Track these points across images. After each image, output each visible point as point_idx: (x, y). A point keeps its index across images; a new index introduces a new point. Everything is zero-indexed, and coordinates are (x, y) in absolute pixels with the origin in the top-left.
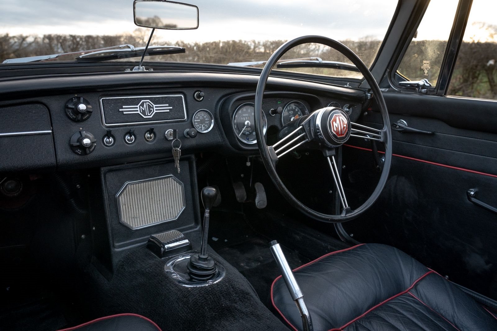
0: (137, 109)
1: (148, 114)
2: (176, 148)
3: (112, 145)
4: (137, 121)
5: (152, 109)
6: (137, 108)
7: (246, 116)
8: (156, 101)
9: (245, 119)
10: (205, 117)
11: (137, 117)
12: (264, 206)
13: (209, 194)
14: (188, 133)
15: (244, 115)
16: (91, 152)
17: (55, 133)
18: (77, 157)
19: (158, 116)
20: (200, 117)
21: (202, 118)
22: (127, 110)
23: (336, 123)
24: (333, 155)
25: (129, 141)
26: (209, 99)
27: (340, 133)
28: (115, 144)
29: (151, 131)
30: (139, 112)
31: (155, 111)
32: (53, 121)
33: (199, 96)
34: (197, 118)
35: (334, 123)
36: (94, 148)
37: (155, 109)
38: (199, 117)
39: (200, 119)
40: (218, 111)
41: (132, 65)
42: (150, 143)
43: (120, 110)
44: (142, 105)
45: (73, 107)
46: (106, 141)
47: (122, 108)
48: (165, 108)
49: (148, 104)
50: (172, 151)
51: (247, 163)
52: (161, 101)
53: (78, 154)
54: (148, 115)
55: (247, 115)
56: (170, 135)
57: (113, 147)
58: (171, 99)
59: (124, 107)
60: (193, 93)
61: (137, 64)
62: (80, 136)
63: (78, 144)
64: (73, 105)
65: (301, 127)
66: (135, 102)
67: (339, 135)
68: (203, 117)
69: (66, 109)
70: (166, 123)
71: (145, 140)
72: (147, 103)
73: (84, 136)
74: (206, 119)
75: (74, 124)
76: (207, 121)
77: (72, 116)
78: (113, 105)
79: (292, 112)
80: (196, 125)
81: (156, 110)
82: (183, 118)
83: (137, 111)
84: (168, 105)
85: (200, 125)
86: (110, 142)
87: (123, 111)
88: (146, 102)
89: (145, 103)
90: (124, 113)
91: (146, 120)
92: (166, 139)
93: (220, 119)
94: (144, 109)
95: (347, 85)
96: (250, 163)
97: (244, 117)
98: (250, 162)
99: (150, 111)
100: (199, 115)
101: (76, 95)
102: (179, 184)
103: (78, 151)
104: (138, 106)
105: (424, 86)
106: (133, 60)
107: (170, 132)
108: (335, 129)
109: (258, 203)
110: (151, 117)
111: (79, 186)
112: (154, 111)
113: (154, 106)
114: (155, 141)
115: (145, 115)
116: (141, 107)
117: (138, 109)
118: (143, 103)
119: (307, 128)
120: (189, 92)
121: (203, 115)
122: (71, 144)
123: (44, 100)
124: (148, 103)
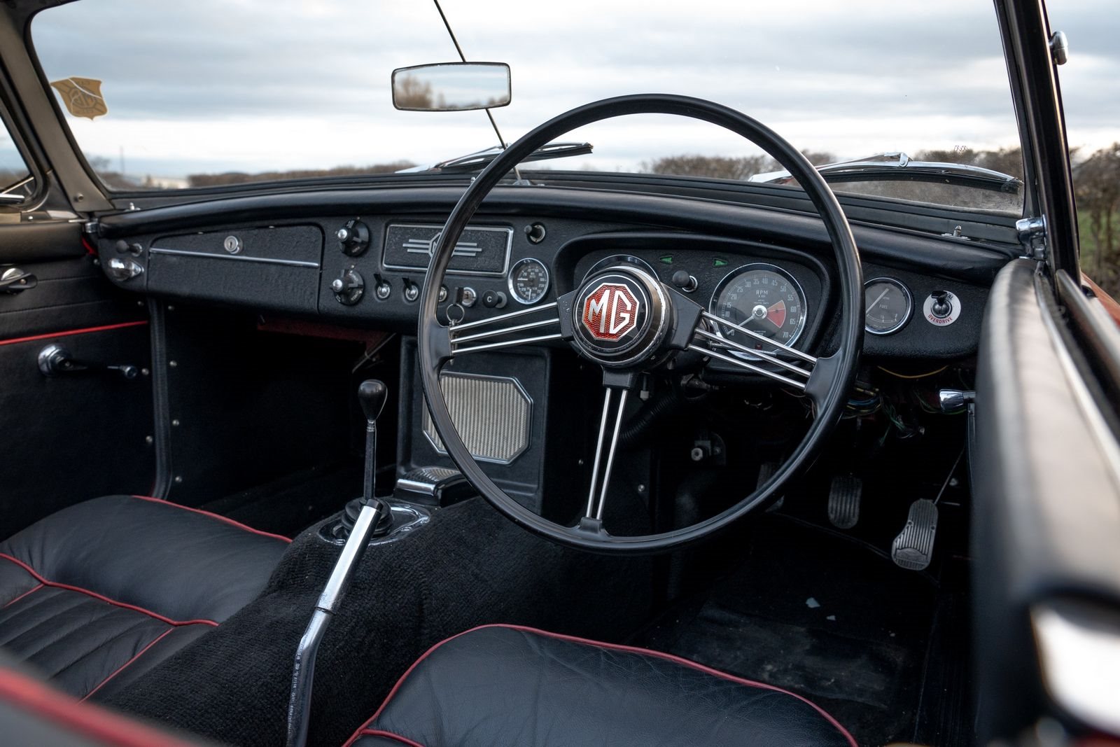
0: (427, 247)
3: (388, 299)
6: (428, 244)
10: (540, 275)
14: (497, 301)
16: (354, 303)
17: (323, 268)
19: (456, 262)
20: (532, 274)
21: (534, 277)
22: (413, 245)
23: (597, 303)
24: (625, 388)
25: (411, 297)
27: (601, 331)
28: (391, 298)
30: (429, 252)
33: (534, 232)
34: (526, 274)
35: (593, 302)
36: (361, 298)
37: (454, 248)
38: (529, 274)
39: (531, 277)
43: (404, 245)
44: (437, 240)
46: (379, 290)
47: (408, 242)
48: (472, 249)
51: (642, 392)
52: (469, 236)
56: (466, 297)
57: (387, 302)
58: (487, 235)
59: (410, 241)
65: (555, 304)
66: (427, 235)
67: (600, 335)
68: (537, 274)
78: (399, 236)
79: (766, 292)
81: (455, 251)
82: (499, 271)
83: (427, 249)
84: (475, 244)
85: (528, 288)
86: (385, 293)
87: (407, 247)
90: (408, 250)
95: (952, 233)
98: (647, 390)
100: (529, 270)
101: (359, 217)
102: (525, 399)
104: (431, 242)
107: (466, 292)
108: (590, 318)
109: (898, 551)
116: (435, 243)
117: (430, 247)
118: (439, 237)
119: (563, 310)
120: (524, 224)
121: (537, 271)
123: (321, 220)
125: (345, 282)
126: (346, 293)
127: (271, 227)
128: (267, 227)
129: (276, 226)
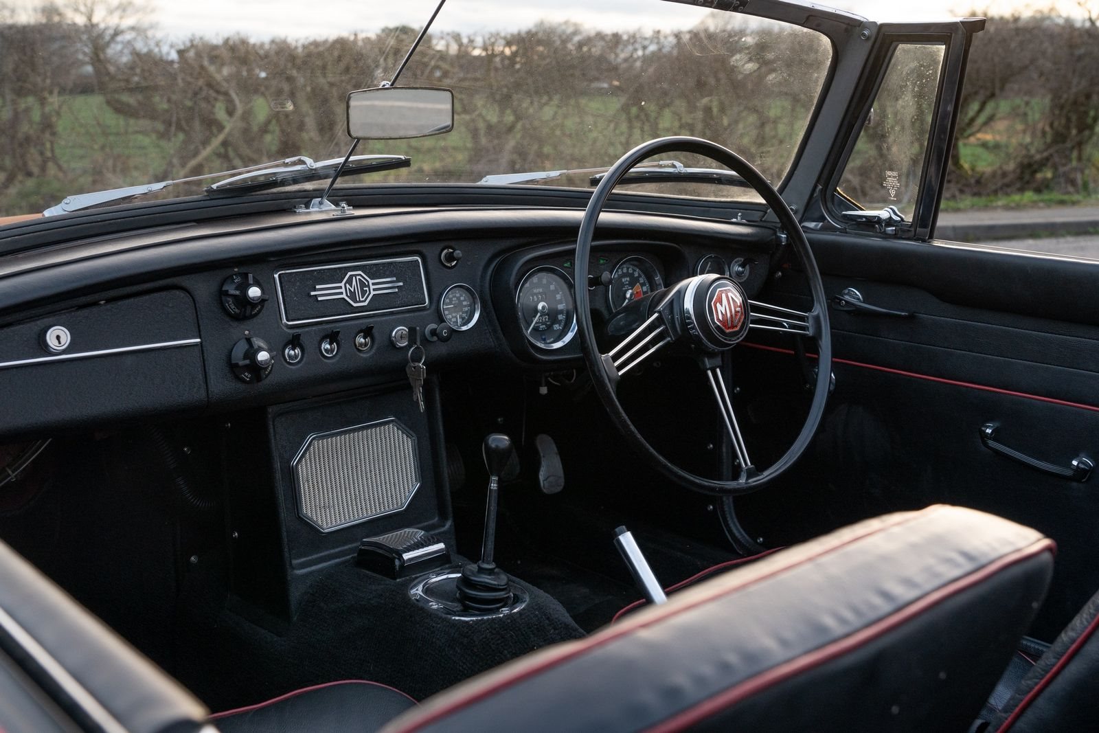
0: (340, 291)
1: (361, 299)
2: (417, 364)
3: (299, 362)
4: (342, 313)
5: (367, 289)
6: (341, 287)
7: (539, 293)
8: (373, 273)
9: (538, 298)
10: (463, 299)
11: (342, 306)
12: (559, 489)
13: (497, 446)
14: (433, 332)
15: (535, 291)
16: (267, 376)
17: (204, 343)
18: (240, 386)
19: (378, 301)
20: (454, 299)
21: (458, 302)
22: (324, 292)
23: (722, 305)
24: (718, 367)
25: (328, 353)
26: (469, 263)
27: (730, 325)
28: (305, 359)
29: (368, 332)
30: (344, 296)
31: (373, 293)
32: (201, 322)
33: (450, 258)
34: (448, 301)
35: (718, 305)
36: (272, 368)
37: (372, 287)
38: (451, 300)
39: (453, 302)
40: (487, 285)
42: (364, 356)
43: (313, 293)
44: (350, 281)
45: (238, 293)
46: (288, 354)
47: (315, 290)
48: (389, 285)
49: (359, 279)
50: (407, 369)
51: (541, 388)
52: (382, 271)
53: (243, 381)
54: (360, 301)
55: (541, 290)
56: (401, 337)
57: (300, 365)
58: (400, 267)
59: (318, 287)
60: (438, 252)
62: (247, 347)
63: (247, 362)
64: (237, 289)
65: (656, 315)
66: (336, 276)
67: (729, 328)
68: (458, 298)
69: (223, 298)
70: (392, 313)
71: (355, 350)
72: (358, 277)
73: (256, 347)
74: (465, 303)
75: (235, 324)
76: (465, 306)
77: (232, 307)
78: (298, 284)
79: (628, 279)
80: (448, 316)
81: (374, 290)
82: (423, 302)
83: (342, 293)
84: (395, 279)
85: (454, 315)
86: (296, 356)
87: (316, 295)
88: (356, 275)
89: (354, 278)
90: (320, 299)
91: (357, 310)
92: (392, 344)
93: (492, 301)
94: (352, 290)
95: (737, 218)
96: (546, 388)
97: (536, 294)
98: (546, 386)
99: (364, 293)
100: (451, 296)
101: (236, 270)
102: (407, 436)
103: (245, 375)
104: (342, 284)
105: (890, 222)
107: (400, 332)
108: (720, 318)
109: (545, 482)
110: (366, 304)
111: (188, 450)
112: (370, 293)
113: (371, 282)
114: (373, 351)
115: (356, 301)
116: (347, 285)
117: (343, 290)
118: (351, 277)
119: (666, 317)
120: (430, 250)
121: (458, 295)
122: (233, 362)
123: (184, 281)
124: (360, 277)
125: (251, 353)
126: (256, 369)
127: (102, 302)
128: (96, 304)
129: (108, 301)
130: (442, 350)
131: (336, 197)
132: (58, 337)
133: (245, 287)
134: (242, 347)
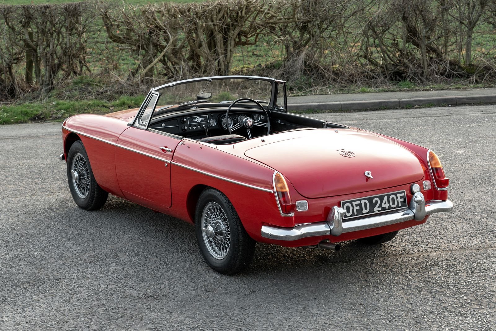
0: (196, 120)
2: (206, 130)
8: (201, 117)
11: (196, 122)
14: (209, 126)
18: (183, 132)
19: (201, 121)
20: (212, 121)
22: (194, 120)
24: (249, 131)
26: (215, 116)
27: (250, 125)
29: (200, 125)
32: (178, 123)
33: (212, 115)
35: (248, 122)
36: (187, 130)
37: (201, 119)
40: (217, 119)
41: (192, 107)
43: (192, 120)
46: (189, 128)
48: (203, 119)
49: (199, 118)
60: (210, 114)
61: (194, 106)
65: (239, 123)
66: (196, 118)
69: (181, 120)
70: (203, 123)
71: (198, 128)
74: (214, 122)
75: (183, 124)
77: (182, 122)
80: (211, 123)
93: (218, 122)
94: (198, 120)
101: (183, 117)
105: (282, 109)
106: (193, 105)
108: (248, 124)
110: (199, 122)
114: (201, 128)
119: (241, 124)
120: (208, 114)
122: (182, 129)
123: (177, 118)
125: (185, 127)
126: (185, 130)
128: (167, 121)
129: (169, 121)
130: (211, 128)
131: (196, 106)
132: (163, 125)
133: (184, 119)
134: (183, 127)
